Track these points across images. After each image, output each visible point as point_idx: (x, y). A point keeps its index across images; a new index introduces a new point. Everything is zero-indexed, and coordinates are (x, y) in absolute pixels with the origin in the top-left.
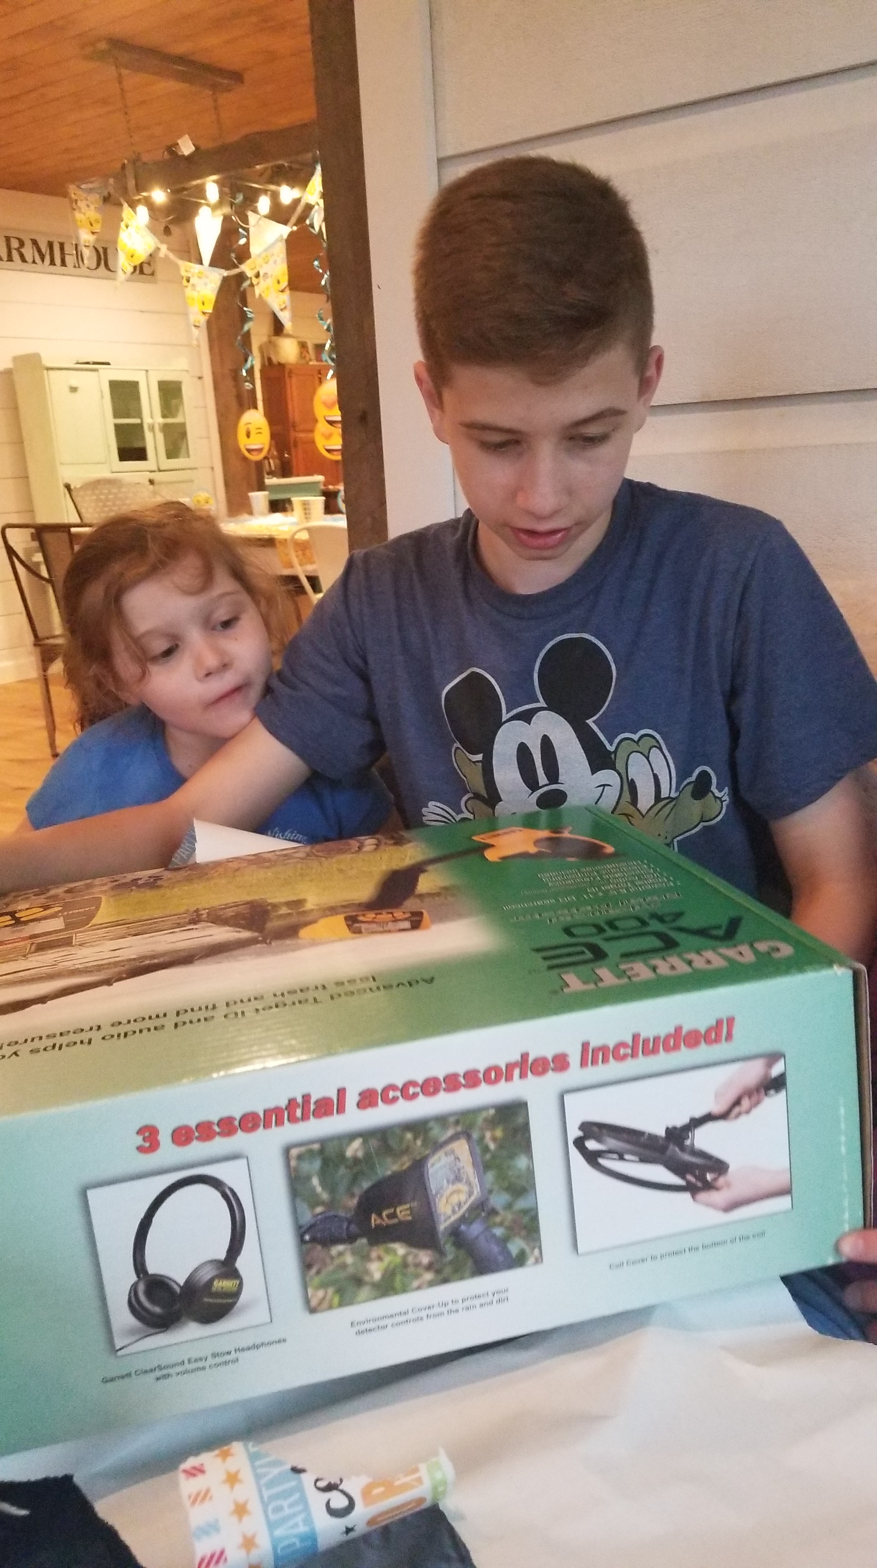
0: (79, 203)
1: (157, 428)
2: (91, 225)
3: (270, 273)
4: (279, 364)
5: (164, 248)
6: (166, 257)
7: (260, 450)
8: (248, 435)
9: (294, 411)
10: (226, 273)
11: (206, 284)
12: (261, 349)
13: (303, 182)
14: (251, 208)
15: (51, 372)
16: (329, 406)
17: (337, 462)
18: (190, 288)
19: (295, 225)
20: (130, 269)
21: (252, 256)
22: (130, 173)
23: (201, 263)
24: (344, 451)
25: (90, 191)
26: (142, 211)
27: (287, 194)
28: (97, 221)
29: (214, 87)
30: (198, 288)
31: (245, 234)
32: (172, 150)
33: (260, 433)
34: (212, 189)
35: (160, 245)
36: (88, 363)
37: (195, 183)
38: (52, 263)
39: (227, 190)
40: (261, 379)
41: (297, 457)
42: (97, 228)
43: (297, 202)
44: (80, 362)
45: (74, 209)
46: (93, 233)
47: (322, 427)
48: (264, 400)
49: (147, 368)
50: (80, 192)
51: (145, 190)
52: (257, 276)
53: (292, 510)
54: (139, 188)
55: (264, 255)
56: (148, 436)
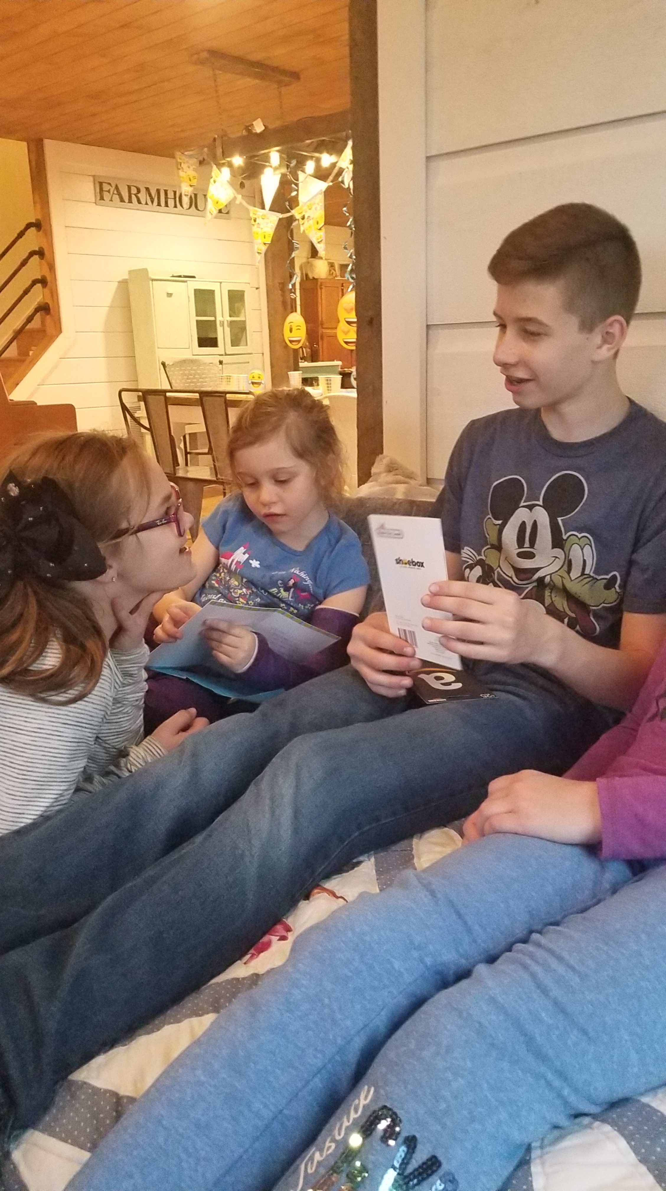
0: (182, 165)
1: (226, 324)
2: (190, 180)
3: (312, 217)
4: (314, 278)
5: (239, 197)
6: (241, 203)
7: (299, 341)
8: (291, 331)
9: (323, 313)
10: (281, 216)
11: (267, 223)
12: (301, 268)
13: (339, 152)
14: (301, 169)
15: (154, 282)
16: (348, 311)
17: (352, 350)
18: (256, 226)
19: (332, 182)
20: (215, 212)
21: (300, 204)
22: (218, 143)
23: (263, 208)
24: (357, 343)
25: (191, 156)
26: (226, 171)
27: (327, 159)
28: (194, 178)
29: (280, 83)
30: (261, 226)
31: (296, 188)
32: (249, 128)
33: (299, 329)
34: (275, 156)
35: (236, 195)
36: (180, 276)
37: (263, 152)
38: (159, 204)
39: (284, 156)
40: (300, 289)
41: (323, 347)
42: (194, 182)
43: (334, 165)
44: (175, 275)
45: (179, 169)
46: (191, 186)
47: (343, 326)
48: (301, 305)
49: (221, 281)
50: (183, 157)
51: (229, 157)
52: (303, 218)
53: (318, 385)
54: (224, 155)
55: (308, 203)
56: (220, 329)
